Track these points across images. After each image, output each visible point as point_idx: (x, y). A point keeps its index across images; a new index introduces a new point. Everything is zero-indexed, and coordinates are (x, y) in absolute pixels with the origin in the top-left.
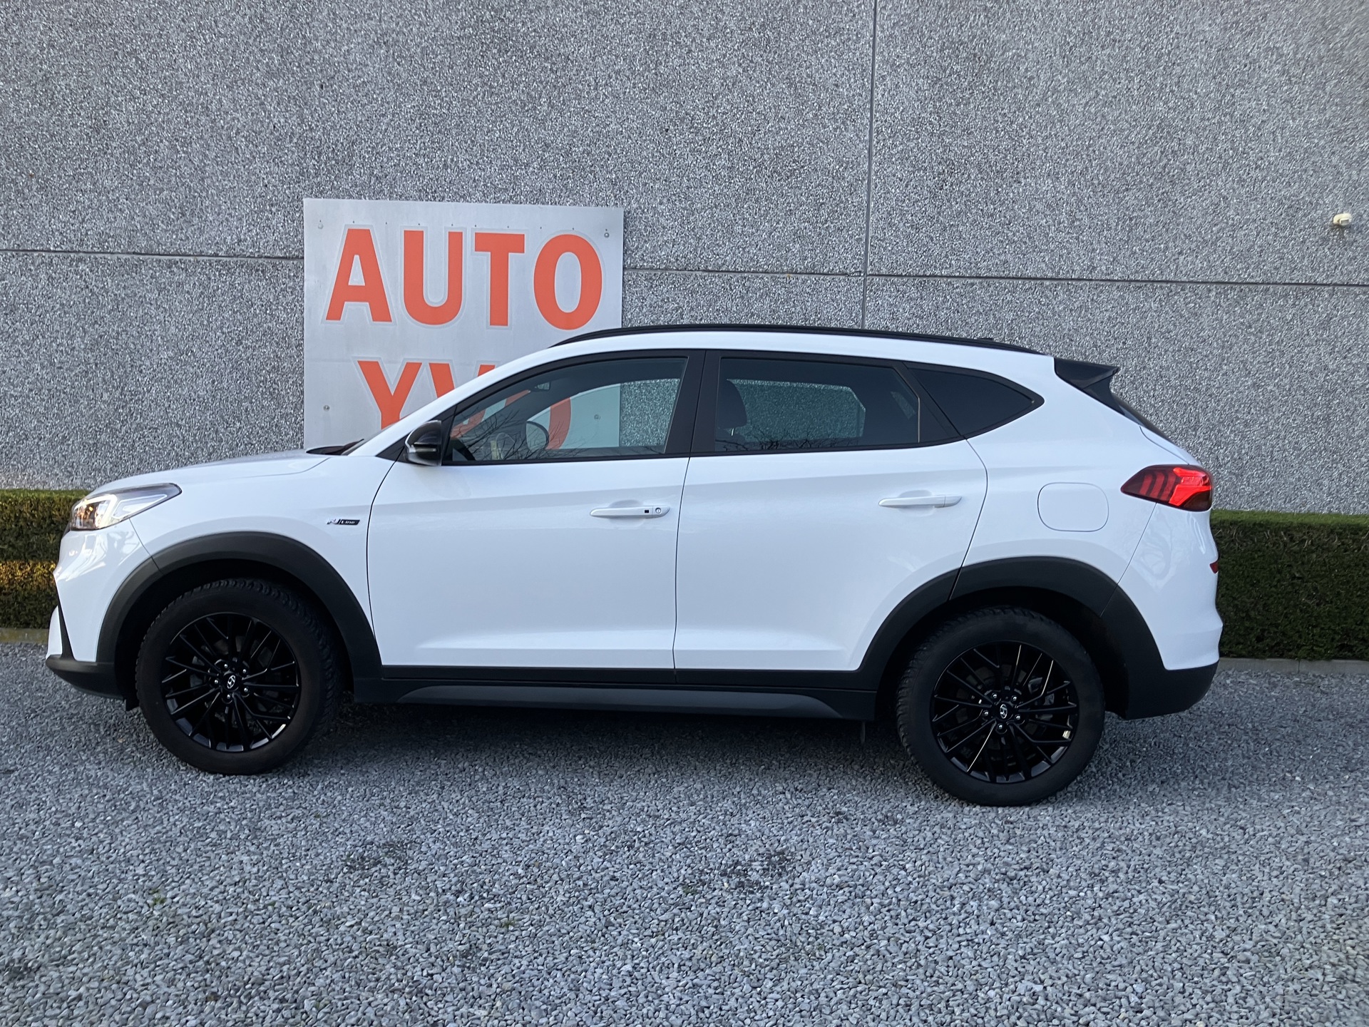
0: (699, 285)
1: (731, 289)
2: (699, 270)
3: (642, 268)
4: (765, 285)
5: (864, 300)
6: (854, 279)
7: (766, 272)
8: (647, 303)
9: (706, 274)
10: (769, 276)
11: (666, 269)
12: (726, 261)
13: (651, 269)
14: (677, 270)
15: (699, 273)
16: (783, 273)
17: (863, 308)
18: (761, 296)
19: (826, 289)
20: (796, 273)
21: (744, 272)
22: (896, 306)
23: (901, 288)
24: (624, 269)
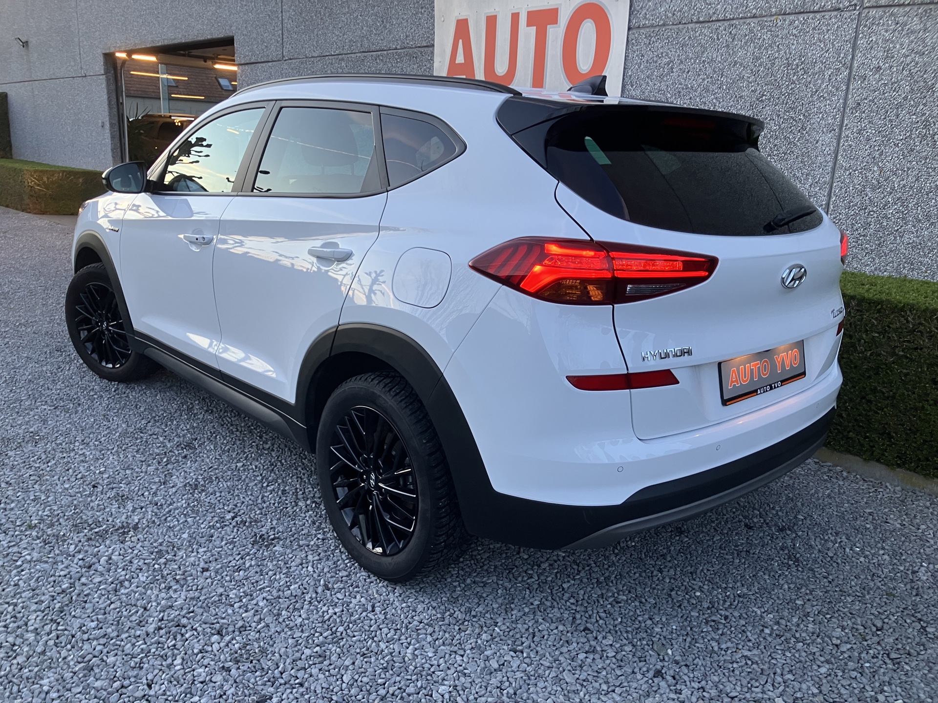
0: (690, 37)
1: (718, 39)
2: (692, 22)
3: (644, 26)
4: (751, 31)
5: (856, 38)
6: (848, 14)
7: (754, 17)
8: (645, 59)
9: (697, 25)
10: (756, 20)
11: (664, 25)
12: (717, 10)
13: (652, 26)
14: (673, 24)
15: (690, 26)
16: (771, 16)
17: (854, 47)
18: (746, 43)
19: (814, 29)
20: (785, 14)
21: (733, 19)
22: (892, 42)
23: (901, 20)
24: (629, 29)
